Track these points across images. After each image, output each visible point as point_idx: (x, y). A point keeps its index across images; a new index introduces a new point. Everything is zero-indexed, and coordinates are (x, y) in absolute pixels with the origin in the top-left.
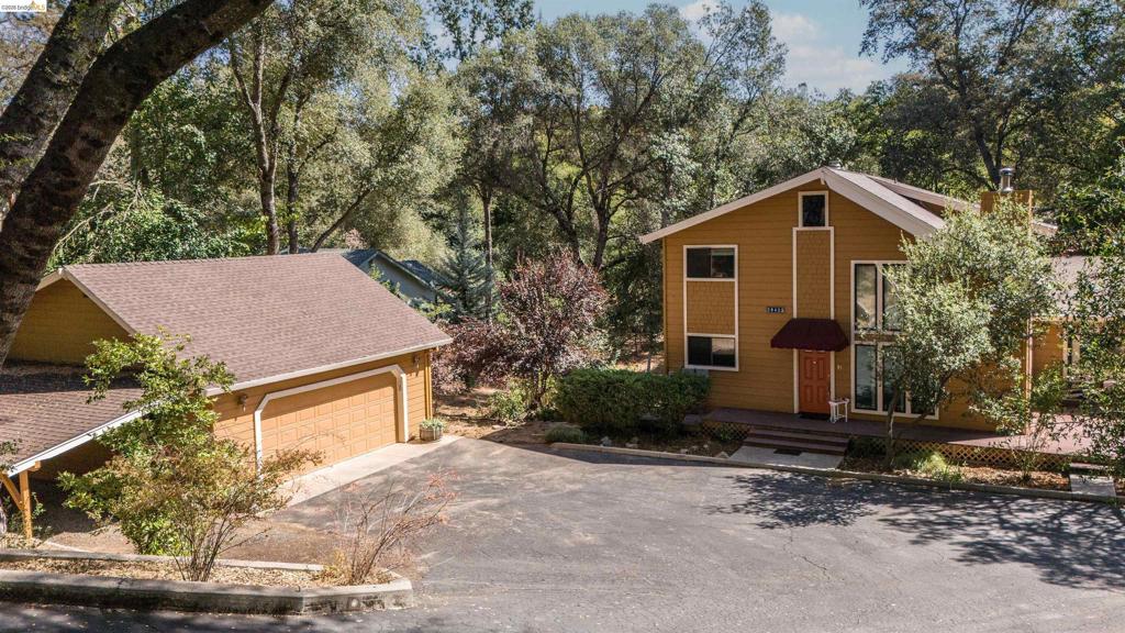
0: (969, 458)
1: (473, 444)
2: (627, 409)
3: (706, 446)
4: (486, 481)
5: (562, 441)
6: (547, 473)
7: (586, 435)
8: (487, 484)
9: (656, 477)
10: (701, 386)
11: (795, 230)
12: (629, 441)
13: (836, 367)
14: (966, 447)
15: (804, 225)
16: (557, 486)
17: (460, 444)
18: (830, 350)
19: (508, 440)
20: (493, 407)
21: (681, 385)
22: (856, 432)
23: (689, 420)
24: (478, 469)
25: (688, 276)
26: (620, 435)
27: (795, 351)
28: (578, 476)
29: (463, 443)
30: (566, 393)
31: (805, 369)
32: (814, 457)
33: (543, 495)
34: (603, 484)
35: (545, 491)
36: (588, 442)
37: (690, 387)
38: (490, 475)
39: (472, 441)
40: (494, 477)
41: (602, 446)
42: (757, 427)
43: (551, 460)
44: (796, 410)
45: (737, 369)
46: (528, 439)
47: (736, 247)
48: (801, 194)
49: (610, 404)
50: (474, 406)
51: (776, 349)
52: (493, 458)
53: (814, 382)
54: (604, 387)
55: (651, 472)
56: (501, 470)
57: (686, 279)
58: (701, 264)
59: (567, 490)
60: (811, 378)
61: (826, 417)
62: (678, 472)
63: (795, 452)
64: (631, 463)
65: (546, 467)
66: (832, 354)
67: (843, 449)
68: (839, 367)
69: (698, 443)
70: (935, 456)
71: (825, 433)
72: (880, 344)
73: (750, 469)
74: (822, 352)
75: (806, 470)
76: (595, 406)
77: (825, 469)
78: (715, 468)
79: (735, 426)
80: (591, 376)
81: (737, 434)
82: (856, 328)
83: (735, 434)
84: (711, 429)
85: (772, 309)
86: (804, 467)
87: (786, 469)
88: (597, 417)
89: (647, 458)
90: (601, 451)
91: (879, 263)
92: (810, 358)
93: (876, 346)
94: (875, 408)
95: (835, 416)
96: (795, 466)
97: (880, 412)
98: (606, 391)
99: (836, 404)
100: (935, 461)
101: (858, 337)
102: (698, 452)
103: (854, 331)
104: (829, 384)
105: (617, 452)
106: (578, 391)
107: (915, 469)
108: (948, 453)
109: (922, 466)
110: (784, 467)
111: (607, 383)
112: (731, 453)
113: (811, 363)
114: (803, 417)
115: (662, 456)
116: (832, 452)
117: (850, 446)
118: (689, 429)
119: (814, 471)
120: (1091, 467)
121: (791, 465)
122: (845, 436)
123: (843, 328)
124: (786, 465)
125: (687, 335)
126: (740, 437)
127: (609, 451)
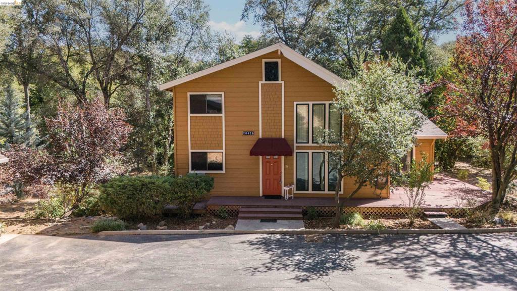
0: (373, 214)
1: (29, 240)
2: (157, 202)
3: (214, 222)
4: (48, 271)
5: (107, 230)
6: (103, 256)
7: (126, 224)
8: (49, 274)
9: (191, 250)
11: (260, 83)
12: (158, 224)
13: (285, 166)
14: (368, 208)
15: (266, 80)
16: (115, 267)
17: (18, 240)
18: (282, 155)
19: (61, 233)
20: (38, 211)
21: (197, 182)
22: (304, 204)
23: (198, 206)
24: (37, 261)
25: (191, 113)
26: (151, 221)
27: (261, 157)
28: (130, 256)
29: (20, 239)
30: (108, 195)
31: (266, 168)
32: (286, 222)
33: (106, 278)
34: (153, 260)
35: (105, 274)
36: (127, 228)
37: (204, 183)
38: (50, 265)
39: (28, 237)
40: (55, 267)
41: (139, 230)
42: (243, 206)
43: (101, 245)
44: (261, 194)
45: (224, 171)
46: (77, 231)
47: (223, 94)
48: (264, 61)
49: (144, 200)
50: (22, 210)
51: (254, 156)
52: (50, 249)
53: (272, 176)
54: (139, 188)
55: (185, 246)
56: (60, 259)
57: (189, 115)
58: (200, 105)
59: (125, 270)
60: (269, 174)
61: (279, 197)
62: (205, 243)
63: (274, 220)
64: (167, 240)
65: (99, 252)
66: (283, 157)
67: (301, 216)
68: (287, 166)
69: (208, 221)
70: (356, 215)
71: (286, 207)
72: (310, 152)
73: (251, 235)
74: (276, 157)
75: (288, 231)
76: (131, 202)
77: (299, 230)
78: (228, 237)
79: (229, 207)
80: (129, 181)
81: (230, 212)
82: (297, 143)
83: (229, 212)
84: (213, 211)
85: (246, 133)
86: (285, 230)
87: (275, 232)
88: (133, 210)
89: (177, 236)
90: (140, 234)
91: (311, 103)
92: (269, 162)
93: (308, 153)
94: (308, 190)
95: (287, 196)
96: (279, 230)
97: (310, 191)
98: (140, 191)
99: (288, 188)
100: (358, 218)
101: (298, 148)
102: (211, 227)
103: (295, 145)
104: (281, 177)
105: (153, 234)
106: (119, 193)
107: (350, 224)
108: (362, 212)
109: (353, 222)
110: (273, 231)
111: (141, 185)
112: (234, 226)
113: (270, 165)
114: (265, 198)
115: (187, 233)
116: (295, 218)
117: (305, 213)
118: (198, 212)
119: (293, 231)
120: (436, 213)
121: (276, 229)
122: (298, 207)
123: (289, 142)
124: (274, 230)
125: (190, 151)
126: (232, 214)
127: (146, 233)
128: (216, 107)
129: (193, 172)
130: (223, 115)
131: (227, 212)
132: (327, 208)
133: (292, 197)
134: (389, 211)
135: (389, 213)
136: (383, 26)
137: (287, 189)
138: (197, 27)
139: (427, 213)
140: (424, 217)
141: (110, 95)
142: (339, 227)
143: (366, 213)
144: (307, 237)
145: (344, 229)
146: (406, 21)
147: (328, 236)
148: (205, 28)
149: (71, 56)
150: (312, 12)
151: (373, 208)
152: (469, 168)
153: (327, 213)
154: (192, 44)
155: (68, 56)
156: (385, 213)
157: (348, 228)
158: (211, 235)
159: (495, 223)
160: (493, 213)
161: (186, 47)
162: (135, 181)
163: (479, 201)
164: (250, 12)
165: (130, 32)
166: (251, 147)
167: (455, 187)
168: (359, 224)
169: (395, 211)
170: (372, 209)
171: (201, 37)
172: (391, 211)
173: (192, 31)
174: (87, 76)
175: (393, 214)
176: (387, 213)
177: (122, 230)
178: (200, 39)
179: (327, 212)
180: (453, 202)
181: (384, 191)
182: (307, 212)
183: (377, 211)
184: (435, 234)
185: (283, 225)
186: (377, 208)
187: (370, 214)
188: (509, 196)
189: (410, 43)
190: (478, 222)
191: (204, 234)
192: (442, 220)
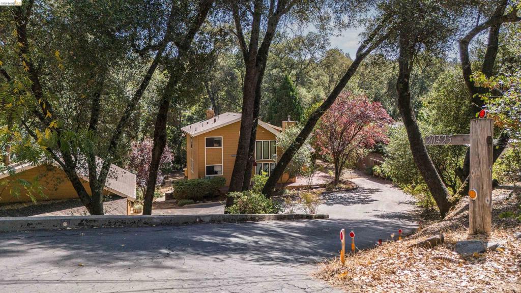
5: (187, 204)
25: (206, 147)
45: (222, 175)
47: (222, 137)
58: (211, 143)
72: (263, 163)
91: (262, 141)
93: (261, 164)
100: (287, 191)
103: (256, 160)
125: (206, 165)
128: (219, 143)
129: (208, 176)
130: (222, 147)
152: (322, 164)
159: (336, 189)
160: (335, 185)
163: (330, 181)
167: (320, 175)
180: (321, 182)
181: (293, 179)
188: (341, 178)
189: (293, 96)
190: (331, 189)
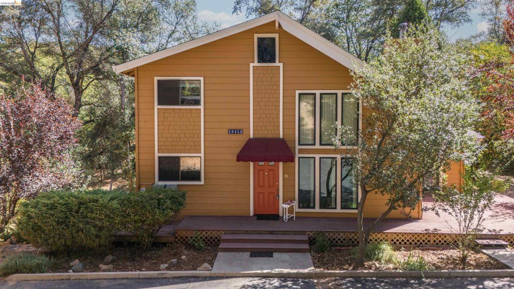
0: (405, 243)
2: (101, 229)
3: (183, 257)
5: (21, 272)
7: (52, 261)
10: (178, 200)
11: (251, 65)
13: (283, 176)
14: (397, 234)
15: (259, 62)
18: (280, 161)
21: (159, 200)
23: (165, 231)
25: (159, 104)
26: (92, 257)
27: (252, 164)
30: (30, 217)
31: (259, 178)
32: (286, 256)
36: (54, 268)
37: (169, 202)
41: (70, 273)
42: (226, 232)
44: (252, 214)
45: (202, 183)
47: (202, 79)
48: (256, 36)
49: (81, 226)
51: (241, 162)
53: (266, 189)
54: (75, 208)
57: (156, 107)
60: (263, 186)
61: (276, 217)
63: (268, 254)
66: (281, 164)
67: (306, 246)
68: (286, 176)
69: (175, 255)
70: (384, 246)
71: (285, 233)
72: (317, 157)
73: (235, 279)
74: (272, 163)
75: (290, 273)
76: (63, 229)
77: (306, 271)
78: (201, 283)
79: (206, 233)
80: (62, 198)
81: (209, 240)
82: (299, 145)
83: (206, 240)
84: (184, 238)
85: (233, 132)
86: (285, 271)
87: (270, 275)
88: (66, 239)
89: (124, 281)
90: (69, 279)
91: (318, 92)
92: (263, 170)
93: (314, 158)
94: (314, 207)
95: (286, 217)
96: (277, 271)
97: (317, 209)
98: (77, 212)
99: (289, 206)
101: (301, 151)
102: (177, 267)
103: (297, 147)
104: (278, 190)
105: (89, 278)
106: (44, 215)
107: (378, 260)
108: (390, 240)
109: (382, 257)
110: (268, 273)
111: (78, 204)
112: (212, 264)
113: (264, 174)
114: (258, 219)
115: (141, 277)
116: (300, 249)
117: (312, 242)
118: (164, 240)
119: (297, 274)
120: (492, 242)
121: (272, 269)
122: (303, 233)
123: (290, 144)
124: (269, 271)
125: (157, 155)
126: (211, 243)
127: (79, 277)
130: (202, 107)
131: (204, 240)
132: (342, 234)
133: (293, 217)
134: (426, 239)
135: (426, 241)
136: (391, 16)
137: (287, 206)
138: (182, 17)
139: (480, 241)
140: (477, 248)
141: (82, 92)
142: (363, 266)
143: (395, 241)
144: (318, 283)
145: (371, 269)
146: (419, 8)
147: (349, 282)
148: (191, 17)
149: (39, 47)
150: (309, 7)
151: (405, 233)
153: (342, 242)
154: (177, 35)
155: (36, 48)
156: (421, 241)
157: (376, 268)
158: (176, 280)
161: (169, 38)
162: (69, 198)
164: (243, 5)
165: (105, 19)
166: (238, 150)
168: (389, 261)
169: (435, 239)
170: (403, 235)
171: (187, 28)
172: (429, 239)
173: (176, 20)
174: (57, 70)
175: (432, 242)
176: (424, 241)
177: (43, 272)
178: (185, 29)
179: (342, 240)
182: (314, 239)
183: (411, 238)
184: (503, 277)
185: (283, 262)
186: (410, 234)
187: (400, 243)
191: (166, 278)
192: (502, 252)
